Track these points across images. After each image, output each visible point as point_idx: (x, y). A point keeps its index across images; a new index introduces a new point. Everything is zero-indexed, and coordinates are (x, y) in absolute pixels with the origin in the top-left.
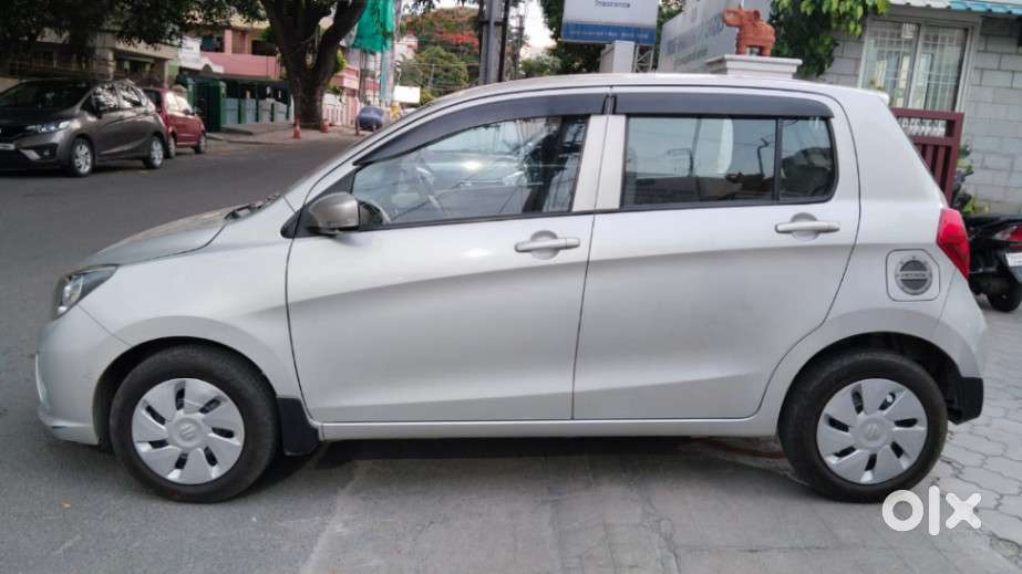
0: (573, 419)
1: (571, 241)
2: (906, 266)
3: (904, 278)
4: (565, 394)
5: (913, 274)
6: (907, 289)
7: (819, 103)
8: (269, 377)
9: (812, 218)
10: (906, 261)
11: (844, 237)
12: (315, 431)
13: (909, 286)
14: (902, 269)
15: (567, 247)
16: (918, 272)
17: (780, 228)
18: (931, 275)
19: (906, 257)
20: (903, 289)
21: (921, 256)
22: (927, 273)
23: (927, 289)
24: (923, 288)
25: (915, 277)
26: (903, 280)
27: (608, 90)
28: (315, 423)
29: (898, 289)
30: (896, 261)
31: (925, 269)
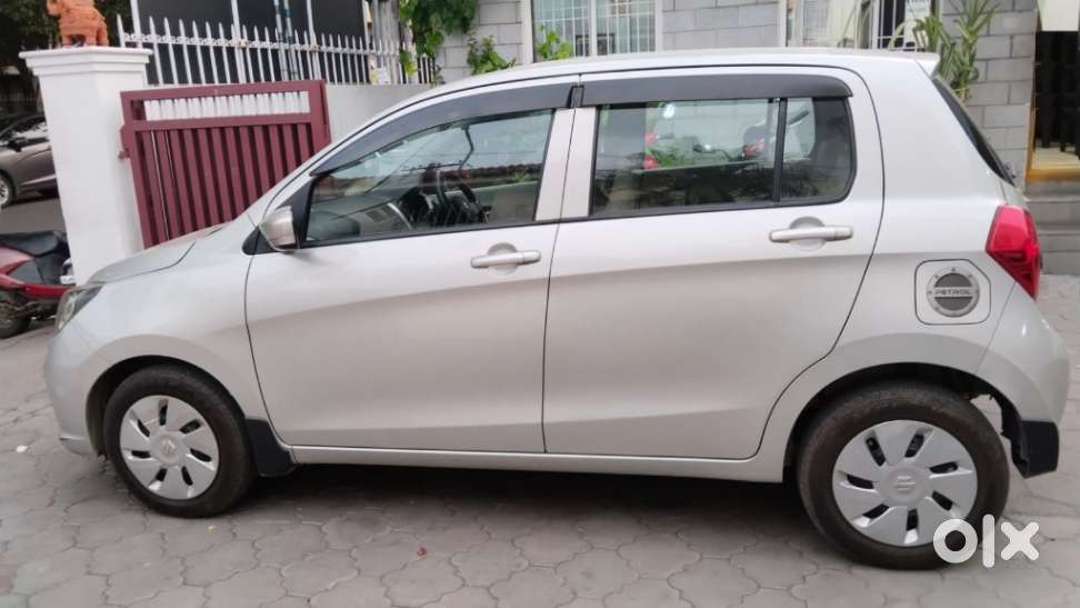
0: (545, 452)
1: (531, 255)
2: (943, 281)
3: (940, 295)
4: (533, 426)
5: (951, 291)
6: (942, 309)
7: (836, 79)
8: (235, 396)
9: (818, 223)
10: (941, 275)
11: (858, 246)
12: (286, 454)
13: (944, 306)
14: (937, 285)
15: (525, 263)
16: (958, 289)
17: (776, 235)
18: (978, 292)
19: (943, 269)
20: (937, 309)
21: (963, 268)
22: (971, 290)
23: (972, 308)
24: (966, 309)
25: (954, 293)
26: (937, 298)
27: (575, 79)
28: (286, 446)
29: (931, 310)
30: (928, 274)
31: (969, 284)
